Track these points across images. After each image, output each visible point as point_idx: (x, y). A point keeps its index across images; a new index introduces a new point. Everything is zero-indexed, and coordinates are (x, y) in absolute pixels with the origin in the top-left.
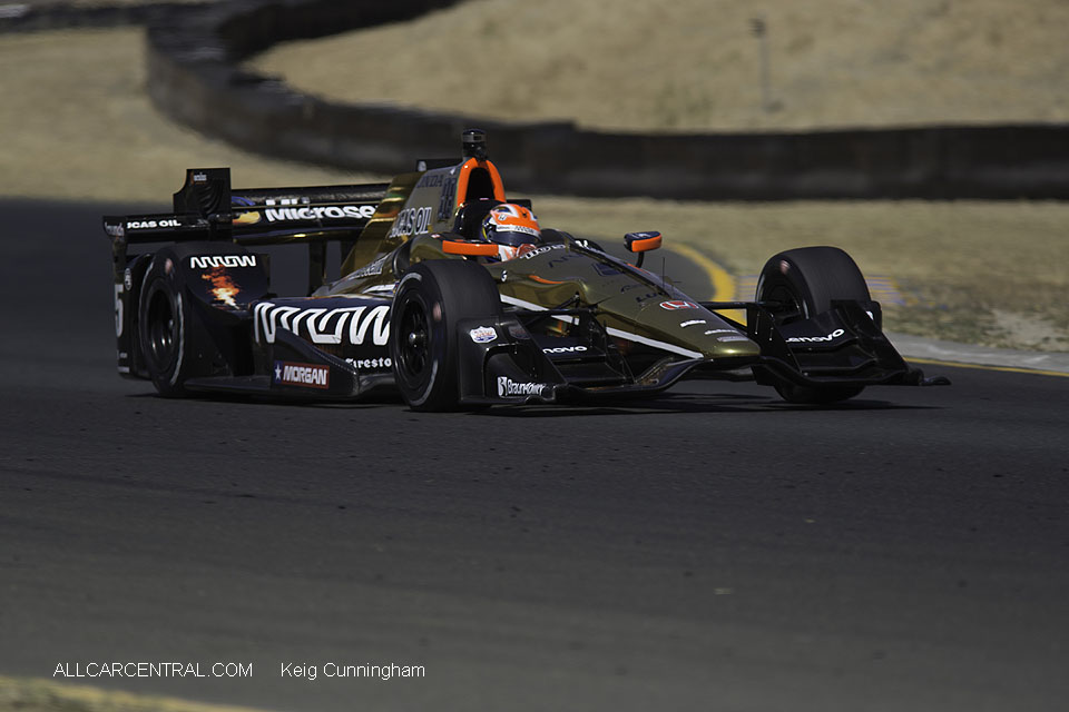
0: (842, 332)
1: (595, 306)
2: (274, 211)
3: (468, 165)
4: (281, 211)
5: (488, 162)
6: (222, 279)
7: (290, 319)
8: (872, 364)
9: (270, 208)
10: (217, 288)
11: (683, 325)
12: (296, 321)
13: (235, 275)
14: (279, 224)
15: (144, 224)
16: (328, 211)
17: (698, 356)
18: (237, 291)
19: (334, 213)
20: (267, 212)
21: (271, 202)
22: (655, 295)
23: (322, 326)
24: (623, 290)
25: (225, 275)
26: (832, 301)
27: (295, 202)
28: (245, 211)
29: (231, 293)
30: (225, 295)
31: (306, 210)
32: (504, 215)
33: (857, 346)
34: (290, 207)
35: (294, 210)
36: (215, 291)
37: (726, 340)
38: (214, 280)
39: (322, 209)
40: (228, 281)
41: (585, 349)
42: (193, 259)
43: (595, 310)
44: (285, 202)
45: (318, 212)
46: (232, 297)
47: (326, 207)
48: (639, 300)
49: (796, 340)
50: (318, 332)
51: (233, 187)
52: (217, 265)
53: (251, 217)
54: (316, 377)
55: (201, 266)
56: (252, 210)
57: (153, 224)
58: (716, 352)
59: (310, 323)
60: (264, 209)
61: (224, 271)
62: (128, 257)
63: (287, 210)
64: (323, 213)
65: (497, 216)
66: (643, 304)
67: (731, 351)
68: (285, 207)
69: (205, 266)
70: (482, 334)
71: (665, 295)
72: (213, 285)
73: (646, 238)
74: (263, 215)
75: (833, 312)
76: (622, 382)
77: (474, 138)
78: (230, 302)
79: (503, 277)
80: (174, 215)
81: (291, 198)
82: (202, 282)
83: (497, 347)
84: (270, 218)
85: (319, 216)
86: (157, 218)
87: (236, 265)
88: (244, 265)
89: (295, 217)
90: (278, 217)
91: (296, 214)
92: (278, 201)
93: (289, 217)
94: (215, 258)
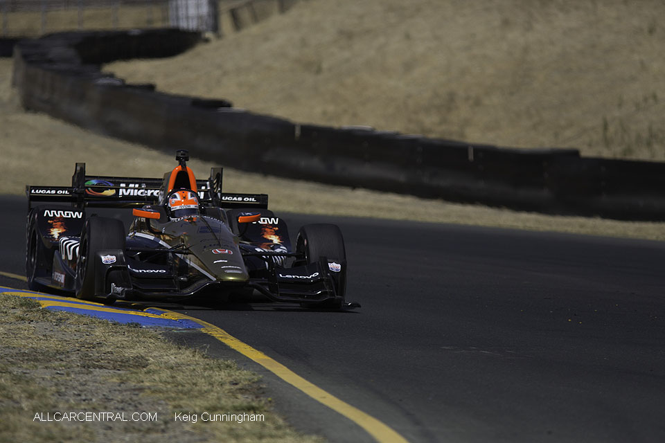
0: (318, 274)
1: (188, 249)
2: (124, 190)
3: (177, 168)
4: (129, 190)
7: (70, 247)
9: (123, 188)
10: (54, 228)
11: (215, 262)
12: (72, 247)
13: (67, 223)
14: (129, 198)
15: (49, 192)
16: (155, 193)
17: (214, 279)
18: (64, 230)
20: (121, 190)
21: (123, 185)
22: (215, 245)
24: (201, 241)
25: (61, 221)
26: (320, 257)
27: (137, 186)
28: (107, 189)
30: (55, 232)
31: (143, 191)
33: (323, 282)
34: (134, 189)
35: (136, 191)
36: (52, 230)
37: (228, 272)
38: (54, 224)
39: (153, 191)
40: (62, 225)
41: (164, 271)
43: (187, 251)
44: (131, 186)
45: (149, 192)
47: (155, 190)
48: (205, 247)
52: (59, 216)
53: (110, 193)
54: (62, 279)
55: (50, 215)
56: (111, 189)
57: (53, 192)
58: (222, 278)
60: (119, 189)
61: (62, 219)
63: (132, 190)
64: (152, 193)
66: (206, 250)
67: (231, 278)
68: (131, 188)
69: (52, 215)
70: (108, 259)
71: (219, 246)
72: (52, 226)
73: (249, 215)
74: (118, 192)
75: (319, 264)
76: (175, 291)
77: (182, 154)
78: (56, 236)
79: (163, 231)
80: (67, 187)
81: (135, 183)
82: (46, 224)
83: (115, 267)
84: (121, 194)
85: (149, 194)
86: (57, 189)
87: (70, 216)
88: (74, 217)
89: (135, 194)
90: (125, 194)
91: (136, 193)
92: (127, 185)
93: (132, 194)
94: (59, 212)
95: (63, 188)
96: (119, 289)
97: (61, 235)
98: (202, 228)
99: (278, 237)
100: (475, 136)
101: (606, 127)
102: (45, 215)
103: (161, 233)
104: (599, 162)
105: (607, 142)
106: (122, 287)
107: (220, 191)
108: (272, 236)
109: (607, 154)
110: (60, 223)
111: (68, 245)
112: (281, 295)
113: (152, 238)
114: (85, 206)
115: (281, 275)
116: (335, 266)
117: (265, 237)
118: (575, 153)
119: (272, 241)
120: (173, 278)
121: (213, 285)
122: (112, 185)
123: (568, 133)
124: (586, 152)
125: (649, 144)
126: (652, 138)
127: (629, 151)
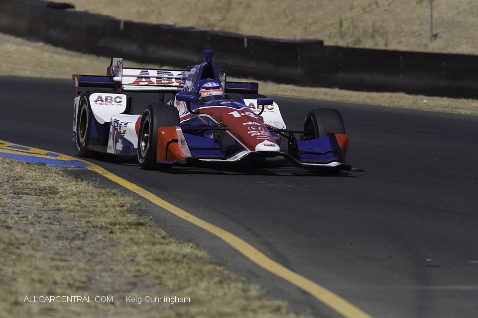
100: (247, 30)
101: (341, 23)
104: (337, 49)
105: (342, 35)
109: (342, 43)
118: (321, 43)
124: (327, 43)
125: (373, 37)
126: (375, 32)
127: (358, 41)
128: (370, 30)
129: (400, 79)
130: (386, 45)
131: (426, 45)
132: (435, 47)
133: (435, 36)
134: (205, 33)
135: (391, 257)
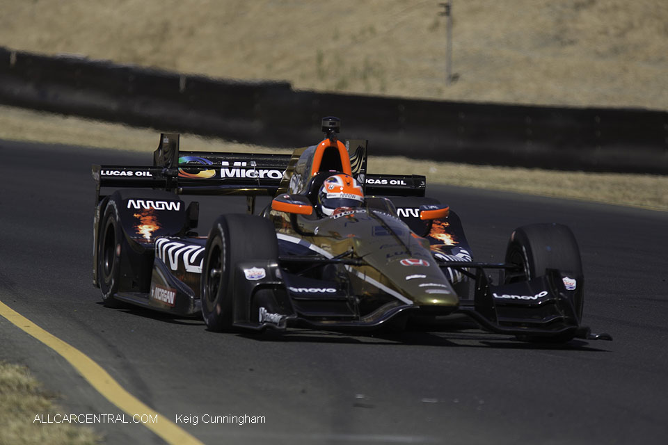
0: (546, 293)
1: (361, 258)
2: (227, 170)
3: (324, 144)
4: (233, 171)
5: (338, 141)
6: (149, 218)
7: (174, 252)
8: (560, 320)
9: (225, 167)
10: (143, 224)
11: (408, 278)
12: (177, 253)
13: (161, 218)
14: (229, 181)
15: (123, 173)
16: (270, 174)
17: (410, 302)
18: (157, 228)
19: (275, 175)
20: (222, 170)
21: (225, 163)
22: (402, 253)
23: (192, 260)
24: (381, 248)
25: (152, 215)
26: (547, 269)
27: (244, 164)
28: (204, 168)
29: (151, 230)
30: (146, 231)
31: (253, 171)
32: (333, 185)
33: (555, 305)
34: (241, 168)
35: (243, 171)
36: (140, 227)
37: (431, 292)
38: (142, 219)
39: (266, 171)
40: (153, 220)
41: (334, 291)
42: (130, 201)
43: (360, 262)
44: (237, 164)
45: (262, 173)
46: (151, 232)
47: (269, 170)
48: (388, 256)
49: (508, 297)
50: (190, 264)
51: (180, 150)
52: (148, 207)
53: (208, 174)
54: (168, 298)
55: (135, 207)
56: (210, 168)
57: (130, 173)
58: (422, 301)
59: (186, 256)
60: (221, 168)
61: (153, 212)
62: (100, 197)
63: (238, 170)
64: (266, 175)
65: (328, 185)
66: (389, 260)
67: (435, 301)
68: (236, 167)
69: (139, 207)
70: (254, 273)
71: (408, 254)
72: (139, 222)
73: (434, 209)
74: (218, 173)
75: (545, 278)
76: (352, 318)
77: (331, 123)
78: (148, 236)
79: (316, 232)
80: (148, 167)
81: (241, 161)
82: (132, 220)
83: (264, 284)
84: (223, 175)
85: (262, 176)
86: (134, 169)
87: (163, 208)
88: (170, 209)
89: (243, 176)
90: (229, 175)
91: (244, 174)
92: (231, 162)
93: (238, 176)
94: (148, 202)
95: (143, 169)
96: (276, 317)
97: (155, 234)
98: (377, 228)
99: (449, 236)
100: (188, 66)
101: (320, 58)
102: (129, 207)
103: (312, 235)
104: (311, 95)
105: (322, 74)
106: (279, 313)
107: (364, 173)
108: (441, 235)
109: (320, 86)
110: (150, 218)
111: (170, 251)
112: (502, 323)
113: (296, 240)
114: (179, 193)
115: (495, 295)
116: (570, 283)
117: (433, 236)
118: (285, 87)
119: (442, 242)
120: (347, 300)
121: (409, 311)
122: (210, 163)
123: (281, 65)
124: (299, 85)
125: (364, 77)
126: (369, 71)
127: (343, 84)
128: (361, 68)
129: (400, 138)
130: (383, 89)
131: (440, 91)
132: (452, 93)
133: (454, 78)
134: (126, 70)
135: (303, 391)
